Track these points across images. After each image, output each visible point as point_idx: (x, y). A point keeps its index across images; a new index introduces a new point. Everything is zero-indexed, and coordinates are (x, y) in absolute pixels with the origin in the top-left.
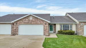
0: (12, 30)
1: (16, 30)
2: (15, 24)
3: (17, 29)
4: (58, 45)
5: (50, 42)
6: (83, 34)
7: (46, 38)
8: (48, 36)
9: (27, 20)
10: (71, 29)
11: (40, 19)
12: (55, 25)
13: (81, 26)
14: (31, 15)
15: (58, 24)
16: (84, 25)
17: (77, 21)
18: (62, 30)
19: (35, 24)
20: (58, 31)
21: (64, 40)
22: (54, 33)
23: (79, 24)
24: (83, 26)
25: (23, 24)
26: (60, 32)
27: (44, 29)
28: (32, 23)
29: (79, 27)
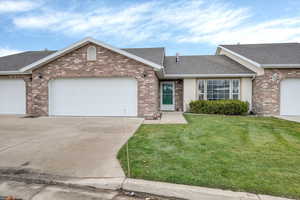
0: (27, 101)
1: (39, 99)
2: (37, 77)
3: (45, 94)
4: (187, 149)
5: (155, 138)
6: (278, 111)
7: (142, 125)
8: (155, 119)
9: (77, 61)
10: (235, 96)
11: (126, 57)
12: (180, 81)
13: (271, 85)
14: (91, 44)
15: (192, 78)
16: (282, 79)
17: (258, 65)
18: (205, 98)
19: (107, 77)
20: (191, 104)
21: (212, 133)
22: (177, 110)
23: (265, 76)
24: (279, 85)
25: (64, 78)
26: (198, 108)
27: (139, 92)
28: (97, 72)
29: (265, 86)
